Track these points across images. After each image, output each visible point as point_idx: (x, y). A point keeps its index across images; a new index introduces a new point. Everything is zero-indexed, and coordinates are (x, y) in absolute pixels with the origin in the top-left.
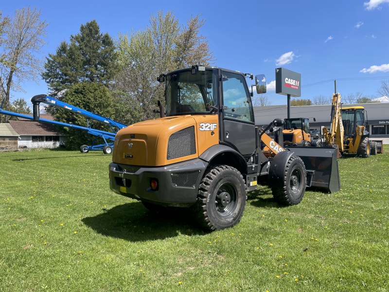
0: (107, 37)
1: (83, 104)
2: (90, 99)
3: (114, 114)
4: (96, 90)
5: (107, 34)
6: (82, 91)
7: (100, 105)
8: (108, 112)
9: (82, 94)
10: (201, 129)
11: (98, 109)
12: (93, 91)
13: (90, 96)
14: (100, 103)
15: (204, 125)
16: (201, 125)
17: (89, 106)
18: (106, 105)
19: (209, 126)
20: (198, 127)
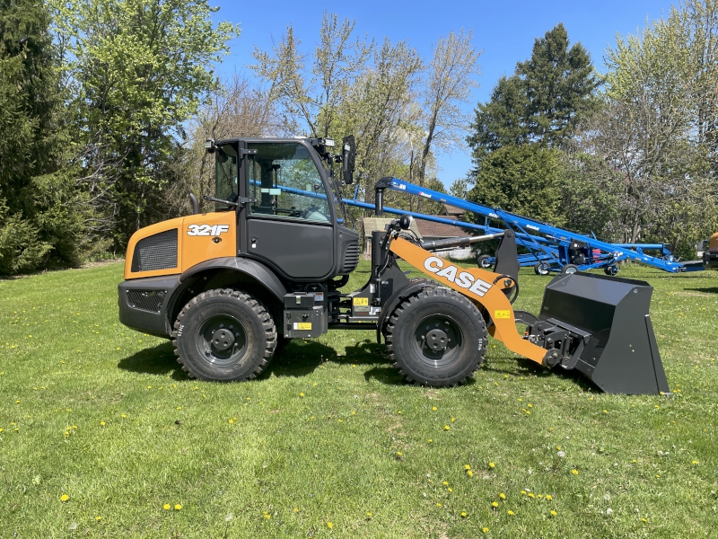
0: (577, 50)
1: (502, 184)
2: (513, 175)
3: (559, 199)
4: (526, 157)
5: (579, 45)
6: (502, 162)
7: (530, 185)
8: (544, 196)
9: (503, 167)
10: (190, 233)
11: (526, 192)
12: (520, 159)
13: (514, 170)
14: (530, 181)
15: (197, 227)
16: (191, 227)
17: (510, 187)
18: (542, 183)
19: (208, 228)
20: (185, 229)
